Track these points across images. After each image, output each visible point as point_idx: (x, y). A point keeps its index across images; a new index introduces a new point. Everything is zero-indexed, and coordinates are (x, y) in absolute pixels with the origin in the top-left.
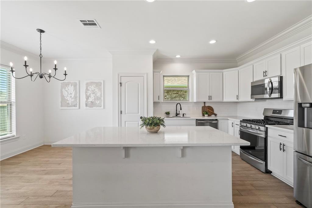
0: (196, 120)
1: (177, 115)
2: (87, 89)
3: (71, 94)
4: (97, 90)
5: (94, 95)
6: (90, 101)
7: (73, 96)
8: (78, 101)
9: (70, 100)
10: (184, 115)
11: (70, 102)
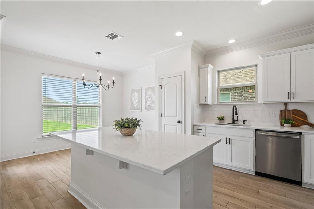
0: (256, 130)
1: (234, 121)
2: (146, 94)
3: (136, 99)
4: (152, 95)
5: (151, 99)
6: (148, 104)
7: (137, 100)
8: (140, 105)
9: (136, 104)
10: (245, 123)
11: (136, 106)
